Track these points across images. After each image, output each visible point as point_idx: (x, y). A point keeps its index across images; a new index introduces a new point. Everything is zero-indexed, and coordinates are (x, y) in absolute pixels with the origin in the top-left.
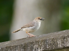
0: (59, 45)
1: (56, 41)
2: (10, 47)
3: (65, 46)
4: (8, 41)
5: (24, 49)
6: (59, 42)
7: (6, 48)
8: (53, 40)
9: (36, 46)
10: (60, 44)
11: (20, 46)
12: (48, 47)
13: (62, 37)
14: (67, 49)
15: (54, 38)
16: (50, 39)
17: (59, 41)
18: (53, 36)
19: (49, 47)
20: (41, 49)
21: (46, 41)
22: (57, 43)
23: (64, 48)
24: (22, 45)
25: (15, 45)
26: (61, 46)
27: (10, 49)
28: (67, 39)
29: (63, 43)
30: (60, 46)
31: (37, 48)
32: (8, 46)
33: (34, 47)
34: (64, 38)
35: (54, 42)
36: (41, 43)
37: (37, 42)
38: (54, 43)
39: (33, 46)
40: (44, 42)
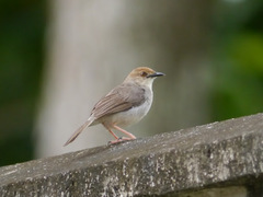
0: (190, 176)
1: (181, 163)
2: (20, 185)
3: (211, 179)
4: (13, 163)
5: (72, 190)
6: (192, 165)
7: (9, 187)
8: (170, 157)
9: (111, 180)
10: (193, 172)
11: (54, 180)
12: (153, 185)
13: (202, 146)
14: (218, 190)
15: (172, 152)
16: (161, 156)
17: (192, 160)
18: (171, 146)
19: (155, 182)
20: (127, 190)
21: (146, 161)
22: (185, 170)
23: (210, 185)
24: (62, 178)
25: (39, 176)
26: (198, 180)
27: (22, 192)
28: (218, 154)
29: (205, 167)
30: (195, 179)
31: (116, 189)
32: (16, 180)
33: (106, 183)
34: (209, 152)
35: (174, 164)
36: (127, 171)
37: (115, 166)
38: (175, 168)
39: (102, 179)
40: (140, 167)
